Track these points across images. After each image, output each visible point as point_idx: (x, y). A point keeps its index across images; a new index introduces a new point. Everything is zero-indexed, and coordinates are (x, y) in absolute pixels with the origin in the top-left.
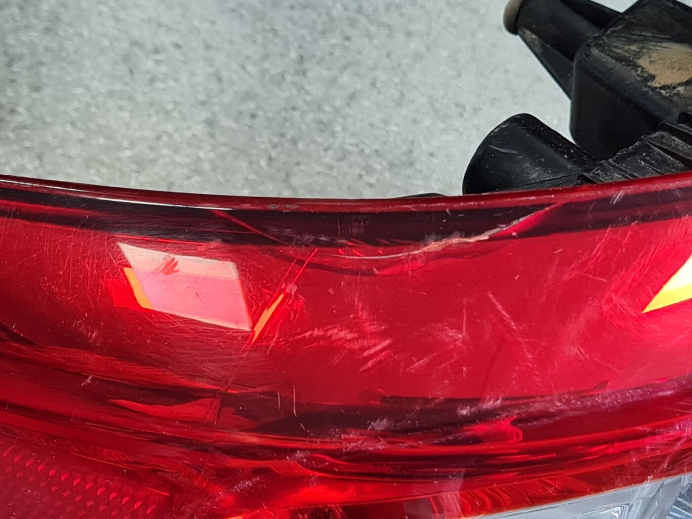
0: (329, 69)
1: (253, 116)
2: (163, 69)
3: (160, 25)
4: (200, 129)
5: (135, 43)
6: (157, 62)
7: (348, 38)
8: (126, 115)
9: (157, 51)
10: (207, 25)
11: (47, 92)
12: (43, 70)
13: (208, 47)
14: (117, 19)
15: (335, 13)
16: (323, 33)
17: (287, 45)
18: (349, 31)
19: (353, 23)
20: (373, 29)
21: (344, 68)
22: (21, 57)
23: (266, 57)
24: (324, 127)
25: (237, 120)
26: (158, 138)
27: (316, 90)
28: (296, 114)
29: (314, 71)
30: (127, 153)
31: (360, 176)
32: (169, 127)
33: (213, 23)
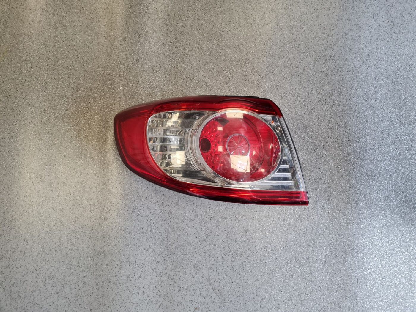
0: (181, 64)
1: (171, 75)
2: (158, 69)
3: (156, 62)
4: (164, 79)
5: (153, 66)
6: (157, 68)
7: (183, 58)
8: (154, 79)
9: (157, 67)
10: (163, 60)
11: (143, 77)
12: (142, 74)
13: (164, 64)
14: (150, 62)
15: (181, 54)
16: (180, 58)
17: (175, 62)
18: (183, 57)
19: (184, 55)
20: (187, 56)
21: (183, 64)
22: (138, 72)
23: (172, 64)
24: (181, 75)
25: (169, 76)
26: (159, 81)
27: (179, 68)
28: (177, 73)
29: (179, 65)
30: (155, 85)
31: (187, 82)
32: (160, 79)
33: (164, 59)
